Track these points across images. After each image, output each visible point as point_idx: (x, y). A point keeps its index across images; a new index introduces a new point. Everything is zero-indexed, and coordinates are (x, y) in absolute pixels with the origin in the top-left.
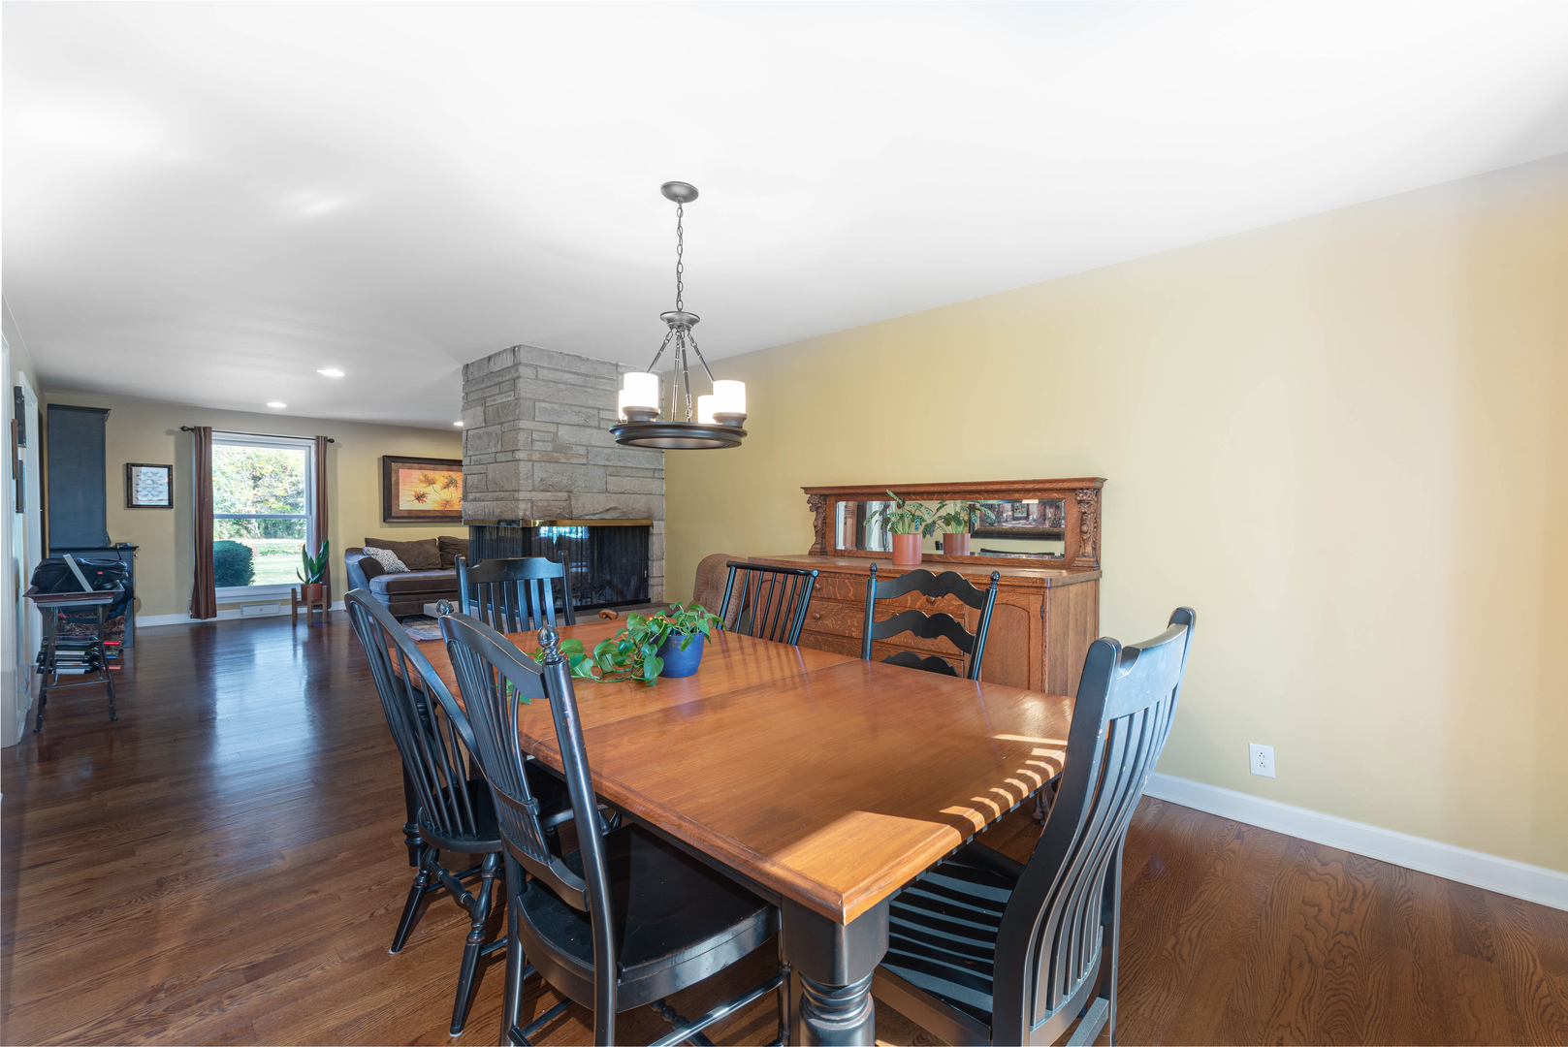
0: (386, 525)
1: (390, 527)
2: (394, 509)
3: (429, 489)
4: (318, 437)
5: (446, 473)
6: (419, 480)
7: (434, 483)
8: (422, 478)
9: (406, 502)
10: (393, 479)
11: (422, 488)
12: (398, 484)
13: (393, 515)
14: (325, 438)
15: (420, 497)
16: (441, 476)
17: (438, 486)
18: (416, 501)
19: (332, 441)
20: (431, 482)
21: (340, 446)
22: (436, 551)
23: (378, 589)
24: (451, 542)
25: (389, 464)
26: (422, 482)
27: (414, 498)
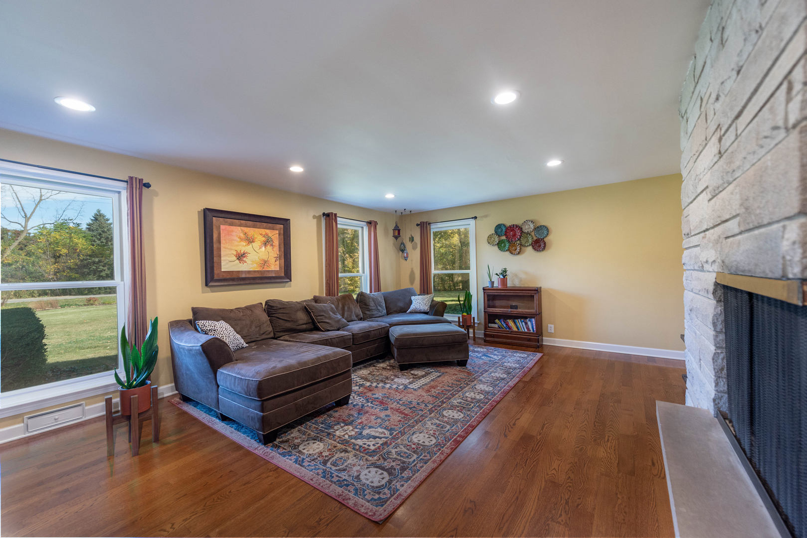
0: (208, 289)
1: (212, 292)
2: (216, 272)
3: (248, 249)
4: (131, 178)
5: (263, 231)
6: (240, 238)
7: (253, 241)
8: (242, 235)
9: (228, 264)
10: (215, 236)
11: (243, 247)
12: (219, 242)
13: (216, 277)
14: (141, 180)
15: (241, 257)
16: (258, 233)
17: (256, 245)
18: (237, 261)
19: (148, 186)
20: (250, 241)
21: (156, 194)
22: (264, 317)
23: (239, 389)
24: (279, 306)
25: (210, 217)
26: (242, 240)
27: (235, 258)
